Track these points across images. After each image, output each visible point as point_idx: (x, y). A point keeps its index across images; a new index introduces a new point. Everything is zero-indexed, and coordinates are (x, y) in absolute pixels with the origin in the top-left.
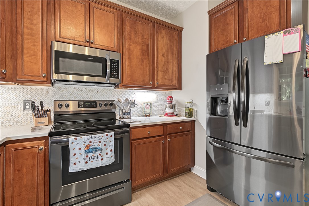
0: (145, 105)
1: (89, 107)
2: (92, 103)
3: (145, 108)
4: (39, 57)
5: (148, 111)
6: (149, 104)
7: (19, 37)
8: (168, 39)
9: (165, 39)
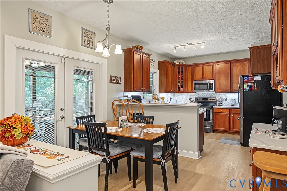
0: (232, 100)
1: (206, 100)
2: (207, 99)
3: (232, 102)
4: (191, 86)
5: (233, 103)
6: (234, 100)
7: (187, 81)
8: (241, 66)
9: (239, 67)
